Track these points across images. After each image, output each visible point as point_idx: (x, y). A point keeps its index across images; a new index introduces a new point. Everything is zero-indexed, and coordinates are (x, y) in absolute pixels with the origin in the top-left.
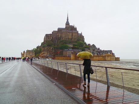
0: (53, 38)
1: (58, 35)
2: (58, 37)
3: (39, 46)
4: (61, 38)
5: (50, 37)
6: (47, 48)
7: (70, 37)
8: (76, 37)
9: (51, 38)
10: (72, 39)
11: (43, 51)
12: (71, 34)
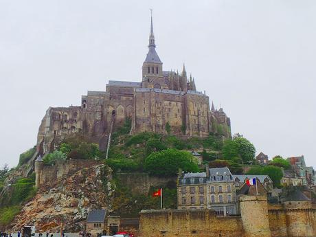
0: (85, 124)
1: (114, 112)
2: (114, 120)
3: (10, 168)
4: (129, 126)
5: (72, 121)
6: (71, 173)
7: (175, 120)
8: (201, 119)
9: (79, 125)
10: (184, 128)
11: (45, 188)
12: (176, 107)
